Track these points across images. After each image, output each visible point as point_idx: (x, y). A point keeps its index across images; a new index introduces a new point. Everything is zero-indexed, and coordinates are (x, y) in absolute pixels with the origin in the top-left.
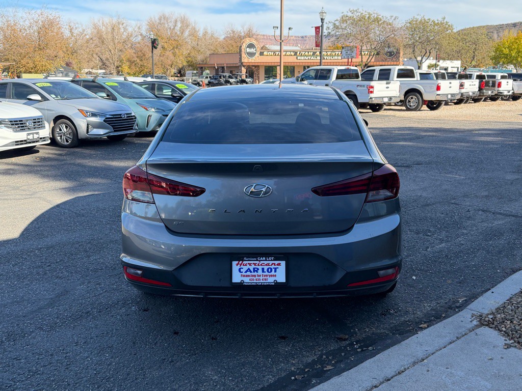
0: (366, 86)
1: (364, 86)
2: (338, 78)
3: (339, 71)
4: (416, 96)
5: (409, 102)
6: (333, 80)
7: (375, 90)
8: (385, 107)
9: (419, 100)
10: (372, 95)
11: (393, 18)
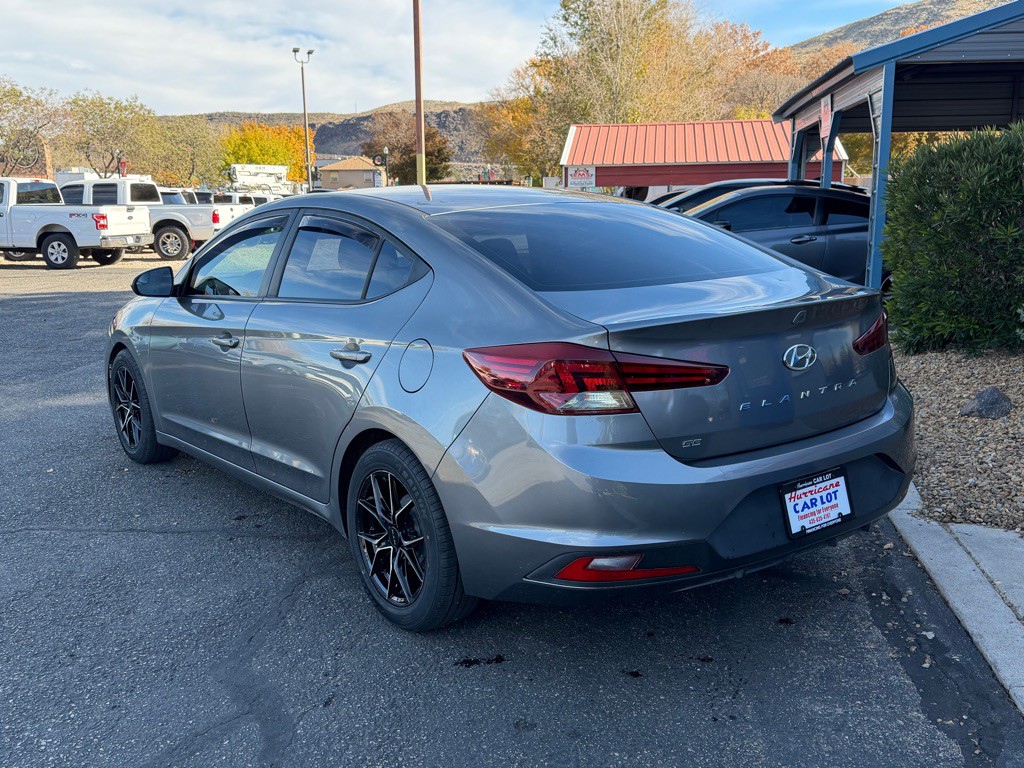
0: (90, 217)
1: (85, 215)
2: (20, 200)
3: (20, 186)
4: (177, 234)
5: (164, 243)
6: (10, 206)
7: (111, 222)
8: (125, 255)
9: (182, 241)
10: (104, 233)
11: (46, 93)
